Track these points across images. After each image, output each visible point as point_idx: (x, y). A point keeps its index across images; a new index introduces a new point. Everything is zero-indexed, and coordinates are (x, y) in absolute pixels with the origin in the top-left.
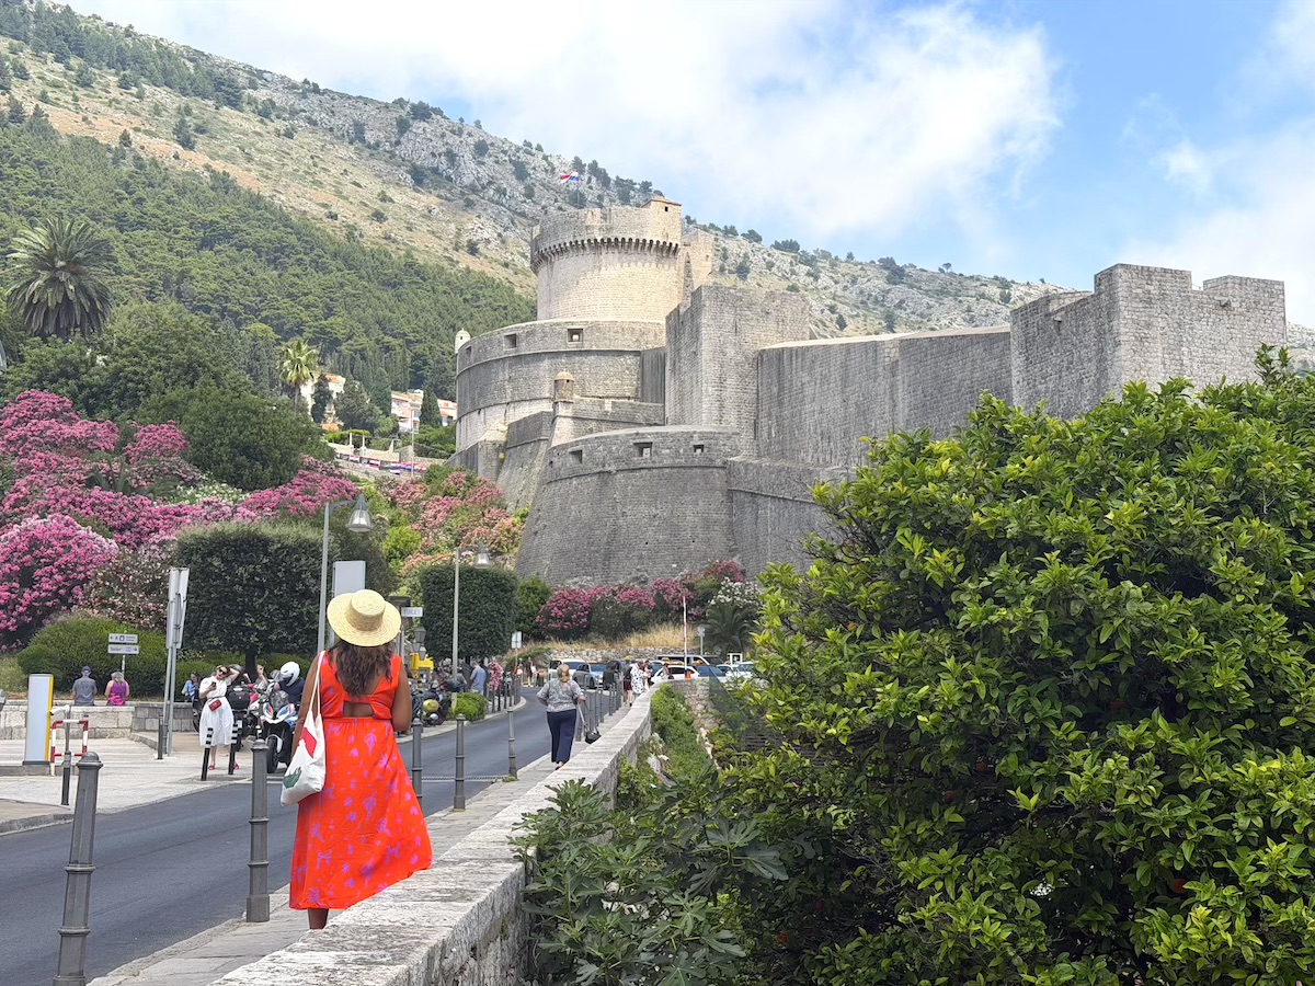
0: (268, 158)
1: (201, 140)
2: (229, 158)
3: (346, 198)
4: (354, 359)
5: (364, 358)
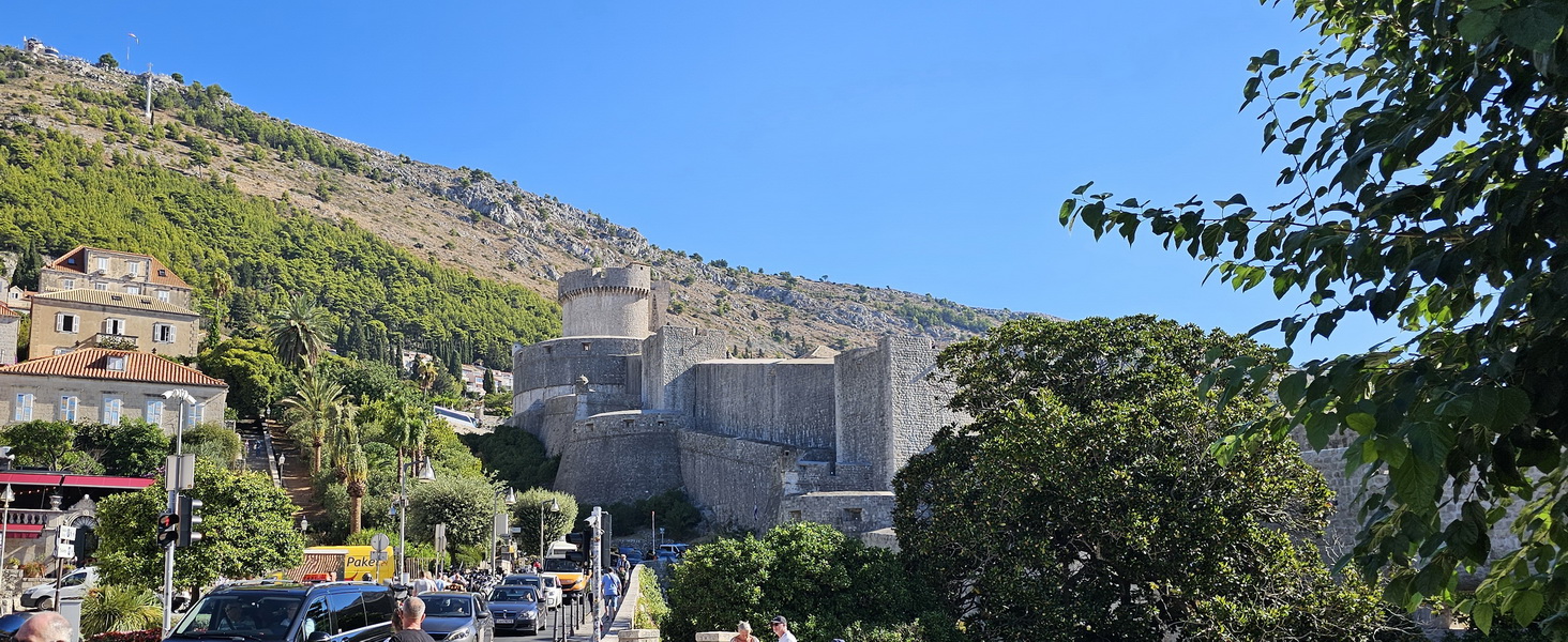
0: (378, 207)
1: (333, 197)
2: (352, 208)
3: (429, 234)
4: (436, 344)
5: (443, 343)
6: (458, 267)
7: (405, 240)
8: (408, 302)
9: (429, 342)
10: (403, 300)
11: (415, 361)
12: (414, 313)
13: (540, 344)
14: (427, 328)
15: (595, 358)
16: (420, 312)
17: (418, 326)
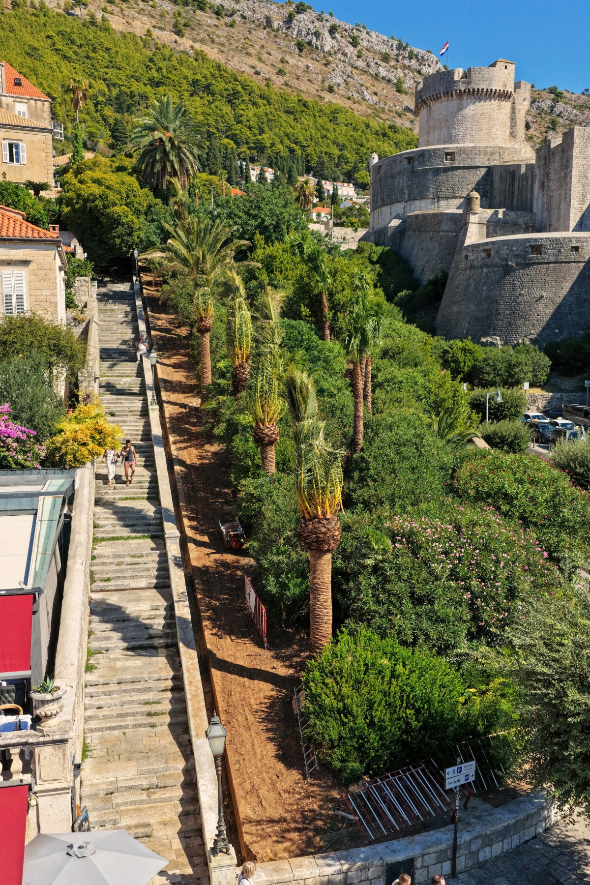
0: (223, 40)
1: (187, 32)
2: (202, 41)
3: (264, 62)
4: (276, 158)
5: (281, 157)
6: (289, 90)
7: (246, 68)
8: (251, 123)
9: (269, 157)
10: (248, 121)
11: (260, 174)
12: (256, 132)
13: (400, 155)
14: (268, 145)
15: (458, 168)
16: (261, 131)
17: (261, 143)
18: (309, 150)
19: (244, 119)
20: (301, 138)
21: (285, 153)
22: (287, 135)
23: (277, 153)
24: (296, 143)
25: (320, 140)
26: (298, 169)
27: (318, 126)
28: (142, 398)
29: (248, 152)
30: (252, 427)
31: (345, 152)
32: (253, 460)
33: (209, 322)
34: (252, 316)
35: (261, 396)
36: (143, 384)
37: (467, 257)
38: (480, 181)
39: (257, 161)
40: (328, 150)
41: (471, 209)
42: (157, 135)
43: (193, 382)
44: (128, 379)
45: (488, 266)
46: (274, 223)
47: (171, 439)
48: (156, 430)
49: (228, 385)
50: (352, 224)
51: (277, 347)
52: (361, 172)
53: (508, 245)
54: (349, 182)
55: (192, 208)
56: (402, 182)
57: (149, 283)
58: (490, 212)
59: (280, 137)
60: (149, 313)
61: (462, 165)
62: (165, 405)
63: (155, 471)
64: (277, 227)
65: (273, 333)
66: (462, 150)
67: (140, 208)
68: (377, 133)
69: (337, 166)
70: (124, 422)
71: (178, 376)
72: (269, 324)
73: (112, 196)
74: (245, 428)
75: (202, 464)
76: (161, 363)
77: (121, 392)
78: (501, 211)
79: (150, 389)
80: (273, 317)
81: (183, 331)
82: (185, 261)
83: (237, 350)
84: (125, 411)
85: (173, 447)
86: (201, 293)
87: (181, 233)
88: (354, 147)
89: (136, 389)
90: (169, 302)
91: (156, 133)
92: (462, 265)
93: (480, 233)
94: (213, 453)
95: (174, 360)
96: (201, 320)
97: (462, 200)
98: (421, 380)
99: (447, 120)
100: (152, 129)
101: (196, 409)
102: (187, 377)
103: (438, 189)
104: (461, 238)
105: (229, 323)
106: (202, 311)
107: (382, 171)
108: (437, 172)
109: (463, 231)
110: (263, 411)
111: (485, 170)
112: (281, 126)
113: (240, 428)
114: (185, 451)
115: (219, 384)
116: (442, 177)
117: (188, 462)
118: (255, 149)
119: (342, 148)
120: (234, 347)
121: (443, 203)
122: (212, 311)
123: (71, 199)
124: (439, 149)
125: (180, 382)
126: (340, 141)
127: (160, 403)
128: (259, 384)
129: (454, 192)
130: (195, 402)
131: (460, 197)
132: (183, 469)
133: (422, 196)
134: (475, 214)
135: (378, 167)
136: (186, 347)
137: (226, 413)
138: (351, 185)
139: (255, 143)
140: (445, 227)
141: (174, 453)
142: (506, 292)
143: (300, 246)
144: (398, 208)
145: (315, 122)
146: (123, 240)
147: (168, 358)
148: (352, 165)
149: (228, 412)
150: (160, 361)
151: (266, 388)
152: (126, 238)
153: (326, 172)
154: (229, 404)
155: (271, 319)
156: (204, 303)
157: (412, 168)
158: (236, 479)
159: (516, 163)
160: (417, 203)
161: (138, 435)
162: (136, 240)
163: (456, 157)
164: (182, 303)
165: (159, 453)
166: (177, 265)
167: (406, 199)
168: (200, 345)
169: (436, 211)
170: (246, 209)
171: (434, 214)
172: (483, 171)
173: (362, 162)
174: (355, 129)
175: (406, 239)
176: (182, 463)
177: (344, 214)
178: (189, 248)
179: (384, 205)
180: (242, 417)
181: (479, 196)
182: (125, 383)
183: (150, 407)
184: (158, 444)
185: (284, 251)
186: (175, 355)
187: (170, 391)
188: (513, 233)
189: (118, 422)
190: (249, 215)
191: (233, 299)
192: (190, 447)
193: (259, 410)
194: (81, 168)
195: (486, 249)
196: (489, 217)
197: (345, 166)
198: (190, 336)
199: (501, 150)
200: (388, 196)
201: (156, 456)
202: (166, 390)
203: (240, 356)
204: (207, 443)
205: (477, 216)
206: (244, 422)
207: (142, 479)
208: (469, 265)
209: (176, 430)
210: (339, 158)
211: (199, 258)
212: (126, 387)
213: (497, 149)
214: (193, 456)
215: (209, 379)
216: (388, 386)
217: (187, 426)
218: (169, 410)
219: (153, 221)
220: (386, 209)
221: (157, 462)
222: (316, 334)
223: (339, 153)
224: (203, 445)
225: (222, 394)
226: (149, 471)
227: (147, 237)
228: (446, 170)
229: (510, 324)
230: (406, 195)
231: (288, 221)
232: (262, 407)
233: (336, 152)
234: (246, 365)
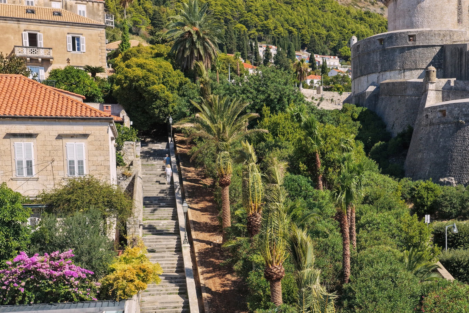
4: (278, 38)
5: (282, 37)
8: (259, 11)
9: (273, 37)
10: (256, 10)
11: (266, 50)
12: (263, 18)
13: (374, 37)
14: (272, 28)
15: (418, 47)
16: (267, 18)
17: (267, 27)
18: (303, 32)
19: (253, 8)
20: (297, 22)
21: (285, 34)
22: (287, 21)
23: (279, 34)
24: (293, 26)
25: (312, 23)
26: (295, 46)
27: (310, 13)
28: (176, 237)
29: (257, 34)
30: (263, 265)
31: (331, 33)
32: (264, 291)
33: (228, 178)
34: (262, 177)
35: (270, 243)
36: (177, 225)
37: (427, 116)
38: (435, 56)
39: (264, 40)
40: (319, 31)
41: (430, 80)
42: (187, 28)
43: (216, 223)
44: (165, 222)
45: (444, 123)
46: (278, 97)
47: (200, 270)
48: (188, 264)
49: (244, 228)
50: (338, 89)
51: (282, 204)
52: (344, 48)
53: (459, 107)
54: (335, 55)
55: (214, 86)
56: (376, 57)
57: (182, 142)
58: (444, 81)
59: (281, 22)
60: (181, 167)
61: (421, 44)
62: (195, 242)
63: (187, 298)
64: (280, 100)
65: (279, 194)
66: (421, 33)
67: (174, 85)
68: (355, 18)
69: (325, 43)
70: (163, 257)
71: (205, 218)
72: (275, 187)
73: (152, 77)
74: (258, 266)
75: (224, 291)
76: (191, 208)
77: (160, 233)
78: (453, 80)
79: (183, 230)
80: (279, 182)
81: (208, 181)
82: (208, 129)
83: (251, 203)
84: (163, 248)
85: (201, 277)
86: (222, 156)
87: (206, 108)
88: (338, 28)
89: (172, 230)
90: (197, 160)
91: (186, 27)
92: (424, 123)
93: (437, 98)
94: (234, 282)
95: (201, 205)
96: (222, 176)
97: (422, 71)
98: (394, 221)
99: (409, 11)
100: (183, 25)
101: (219, 245)
102: (212, 219)
103: (404, 63)
104: (422, 101)
105: (244, 182)
106: (223, 170)
107: (360, 49)
108: (403, 50)
109: (423, 96)
110: (272, 255)
111: (439, 48)
112: (282, 13)
113: (254, 265)
114: (211, 280)
115: (237, 227)
116: (407, 53)
117: (213, 289)
118: (262, 31)
119: (329, 29)
120: (248, 201)
121: (407, 73)
122: (231, 169)
123: (120, 80)
124: (403, 33)
125: (206, 223)
126: (327, 24)
127: (191, 241)
128: (269, 234)
129: (416, 65)
130: (218, 239)
131: (421, 69)
132: (209, 295)
133: (391, 68)
134: (432, 83)
135: (357, 46)
136: (210, 194)
137: (243, 252)
138: (337, 57)
139: (262, 27)
140: (410, 92)
141: (202, 282)
142: (458, 143)
143: (298, 116)
144: (374, 77)
145: (308, 10)
146: (160, 111)
147: (197, 203)
148: (337, 42)
149: (244, 252)
150: (190, 206)
151: (274, 237)
152: (163, 109)
153: (317, 48)
154: (245, 246)
155: (277, 183)
156: (225, 163)
157: (384, 47)
158: (251, 306)
159: (463, 43)
160: (388, 74)
161: (173, 268)
162: (171, 110)
163: (417, 39)
164: (208, 161)
165: (190, 282)
166: (203, 132)
167: (379, 70)
168: (221, 196)
169: (402, 80)
170: (256, 87)
171: (401, 83)
172: (438, 49)
173: (345, 40)
174: (339, 15)
175: (380, 101)
176: (208, 290)
177: (332, 81)
178: (212, 119)
179: (362, 76)
180: (255, 257)
181: (435, 70)
182: (163, 225)
183: (183, 246)
184: (190, 276)
185: (285, 119)
186: (202, 201)
187: (198, 231)
188: (462, 97)
189: (158, 257)
190: (259, 91)
191: (247, 164)
192: (215, 276)
193: (269, 254)
194: (128, 55)
195: (442, 110)
196: (443, 85)
197: (331, 43)
198: (213, 186)
199: (451, 33)
200: (365, 68)
201: (188, 286)
202: (195, 230)
203: (253, 207)
204: (228, 273)
205: (434, 84)
206: (257, 261)
207: (176, 305)
208: (429, 122)
209: (203, 263)
210: (327, 37)
211: (220, 129)
212: (164, 228)
213: (448, 32)
214: (217, 284)
215: (228, 222)
216: (369, 226)
217: (212, 260)
218: (198, 247)
219: (184, 96)
220: (364, 79)
221: (189, 291)
222: (311, 185)
223: (327, 33)
224: (224, 275)
225: (239, 235)
226: (182, 297)
227: (180, 109)
228: (409, 48)
229: (462, 168)
230: (379, 68)
231: (289, 95)
232: (271, 251)
233: (324, 32)
234: (258, 214)
